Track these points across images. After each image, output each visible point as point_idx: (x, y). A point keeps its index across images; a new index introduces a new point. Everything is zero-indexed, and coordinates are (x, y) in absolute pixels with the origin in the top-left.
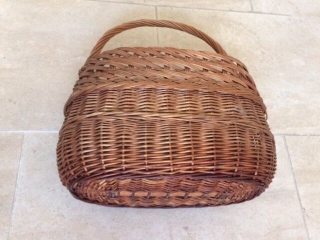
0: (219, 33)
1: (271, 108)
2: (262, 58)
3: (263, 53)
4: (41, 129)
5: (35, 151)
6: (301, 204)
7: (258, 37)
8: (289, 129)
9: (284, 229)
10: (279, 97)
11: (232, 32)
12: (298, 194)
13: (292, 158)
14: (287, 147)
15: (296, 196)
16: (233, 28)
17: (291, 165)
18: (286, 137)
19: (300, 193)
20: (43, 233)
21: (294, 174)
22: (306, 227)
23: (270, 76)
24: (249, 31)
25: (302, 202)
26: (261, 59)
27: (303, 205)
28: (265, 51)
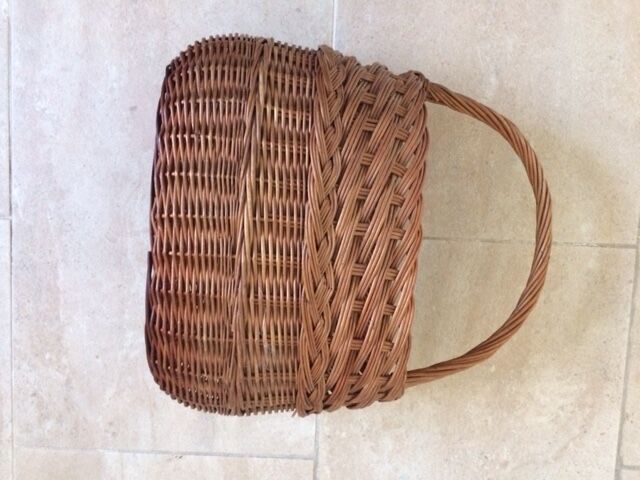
0: (559, 379)
1: (372, 447)
2: (490, 459)
3: (505, 464)
4: (340, 17)
5: (299, 10)
6: (190, 454)
7: (546, 462)
8: (328, 472)
9: (152, 415)
10: (397, 470)
11: (562, 408)
12: (206, 454)
13: (270, 461)
14: (292, 457)
15: (202, 449)
16: (572, 412)
17: (258, 457)
18: (311, 462)
19: (208, 458)
21: (242, 456)
22: (152, 451)
23: (446, 466)
24: (566, 448)
25: (192, 457)
26: (488, 456)
27: (188, 457)
28: (509, 468)
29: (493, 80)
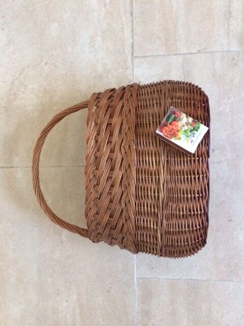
0: (25, 106)
1: (107, 66)
3: (46, 64)
4: (133, 265)
6: (195, 53)
7: (28, 67)
8: (127, 51)
9: (214, 71)
10: (95, 56)
11: (23, 93)
12: (187, 54)
13: (155, 54)
14: (144, 57)
15: (188, 56)
16: (18, 91)
17: (160, 55)
18: (134, 55)
19: (186, 52)
20: (215, 257)
21: (169, 55)
22: (214, 52)
23: (72, 60)
24: (20, 74)
25: (193, 52)
26: (54, 67)
27: (195, 52)
28: (44, 62)
29: (64, 238)
